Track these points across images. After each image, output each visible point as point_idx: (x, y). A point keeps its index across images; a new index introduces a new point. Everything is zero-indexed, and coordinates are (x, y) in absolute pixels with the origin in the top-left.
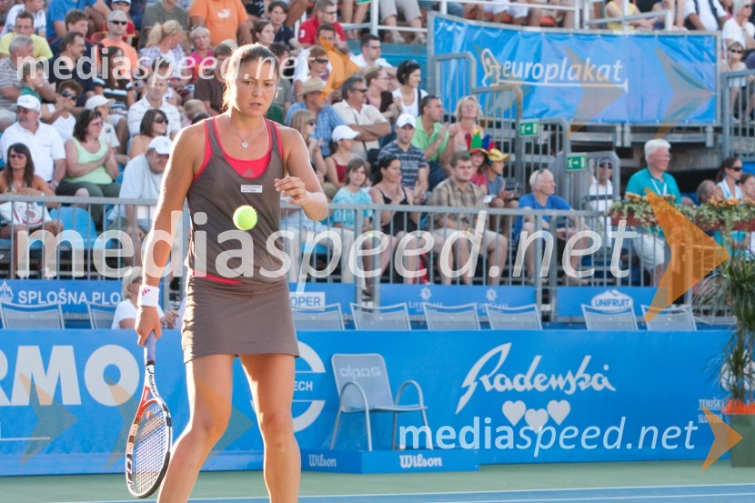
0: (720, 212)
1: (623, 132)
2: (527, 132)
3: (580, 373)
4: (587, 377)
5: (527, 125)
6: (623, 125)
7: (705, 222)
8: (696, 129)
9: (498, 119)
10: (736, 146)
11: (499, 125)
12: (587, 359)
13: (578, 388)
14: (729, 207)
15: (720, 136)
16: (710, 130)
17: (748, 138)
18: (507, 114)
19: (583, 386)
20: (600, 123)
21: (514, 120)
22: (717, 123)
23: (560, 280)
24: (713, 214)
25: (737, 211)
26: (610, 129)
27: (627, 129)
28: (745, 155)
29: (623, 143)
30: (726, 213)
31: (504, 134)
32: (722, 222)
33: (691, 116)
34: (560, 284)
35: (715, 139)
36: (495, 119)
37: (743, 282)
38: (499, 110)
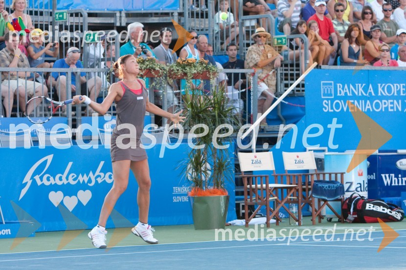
0: (184, 68)
1: (120, 17)
2: (60, 19)
3: (97, 173)
4: (102, 174)
5: (60, 14)
6: (120, 13)
7: (175, 74)
8: (167, 14)
9: (41, 10)
10: (193, 24)
11: (41, 14)
12: (102, 163)
13: (96, 182)
14: (189, 64)
15: (182, 18)
16: (176, 14)
17: (200, 19)
18: (46, 6)
19: (100, 180)
20: (106, 11)
21: (51, 10)
22: (181, 11)
23: (83, 112)
24: (180, 68)
25: (195, 67)
26: (112, 15)
27: (123, 15)
28: (198, 30)
29: (121, 24)
30: (187, 68)
31: (46, 19)
32: (185, 74)
33: (164, 6)
34: (83, 115)
35: (179, 20)
36: (39, 10)
37: (199, 113)
38: (41, 4)
